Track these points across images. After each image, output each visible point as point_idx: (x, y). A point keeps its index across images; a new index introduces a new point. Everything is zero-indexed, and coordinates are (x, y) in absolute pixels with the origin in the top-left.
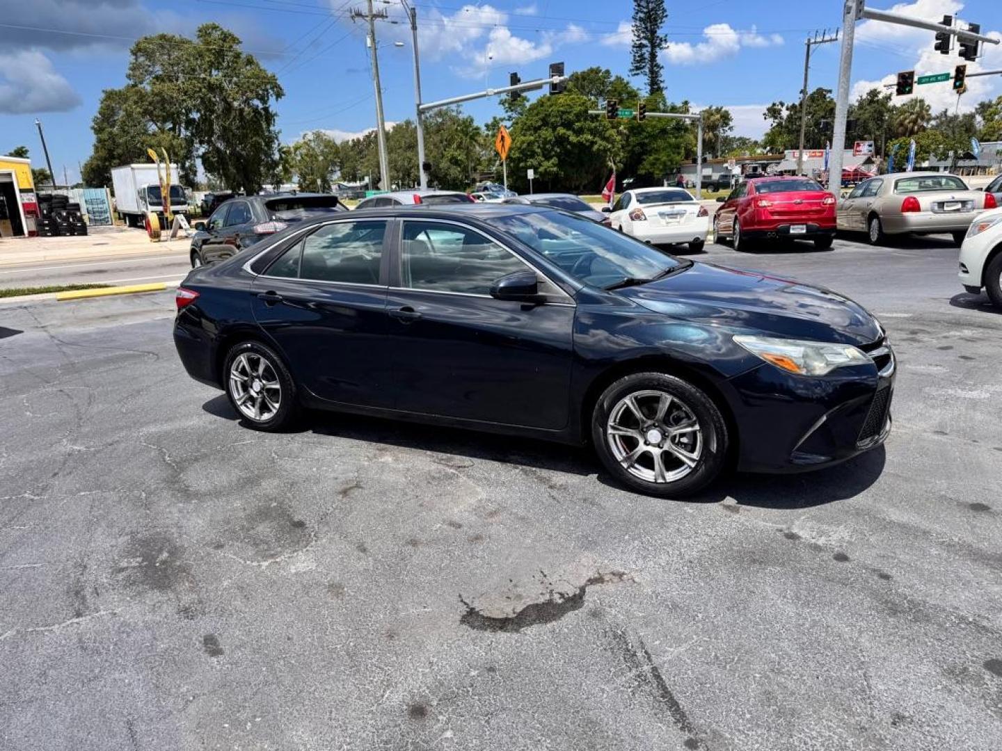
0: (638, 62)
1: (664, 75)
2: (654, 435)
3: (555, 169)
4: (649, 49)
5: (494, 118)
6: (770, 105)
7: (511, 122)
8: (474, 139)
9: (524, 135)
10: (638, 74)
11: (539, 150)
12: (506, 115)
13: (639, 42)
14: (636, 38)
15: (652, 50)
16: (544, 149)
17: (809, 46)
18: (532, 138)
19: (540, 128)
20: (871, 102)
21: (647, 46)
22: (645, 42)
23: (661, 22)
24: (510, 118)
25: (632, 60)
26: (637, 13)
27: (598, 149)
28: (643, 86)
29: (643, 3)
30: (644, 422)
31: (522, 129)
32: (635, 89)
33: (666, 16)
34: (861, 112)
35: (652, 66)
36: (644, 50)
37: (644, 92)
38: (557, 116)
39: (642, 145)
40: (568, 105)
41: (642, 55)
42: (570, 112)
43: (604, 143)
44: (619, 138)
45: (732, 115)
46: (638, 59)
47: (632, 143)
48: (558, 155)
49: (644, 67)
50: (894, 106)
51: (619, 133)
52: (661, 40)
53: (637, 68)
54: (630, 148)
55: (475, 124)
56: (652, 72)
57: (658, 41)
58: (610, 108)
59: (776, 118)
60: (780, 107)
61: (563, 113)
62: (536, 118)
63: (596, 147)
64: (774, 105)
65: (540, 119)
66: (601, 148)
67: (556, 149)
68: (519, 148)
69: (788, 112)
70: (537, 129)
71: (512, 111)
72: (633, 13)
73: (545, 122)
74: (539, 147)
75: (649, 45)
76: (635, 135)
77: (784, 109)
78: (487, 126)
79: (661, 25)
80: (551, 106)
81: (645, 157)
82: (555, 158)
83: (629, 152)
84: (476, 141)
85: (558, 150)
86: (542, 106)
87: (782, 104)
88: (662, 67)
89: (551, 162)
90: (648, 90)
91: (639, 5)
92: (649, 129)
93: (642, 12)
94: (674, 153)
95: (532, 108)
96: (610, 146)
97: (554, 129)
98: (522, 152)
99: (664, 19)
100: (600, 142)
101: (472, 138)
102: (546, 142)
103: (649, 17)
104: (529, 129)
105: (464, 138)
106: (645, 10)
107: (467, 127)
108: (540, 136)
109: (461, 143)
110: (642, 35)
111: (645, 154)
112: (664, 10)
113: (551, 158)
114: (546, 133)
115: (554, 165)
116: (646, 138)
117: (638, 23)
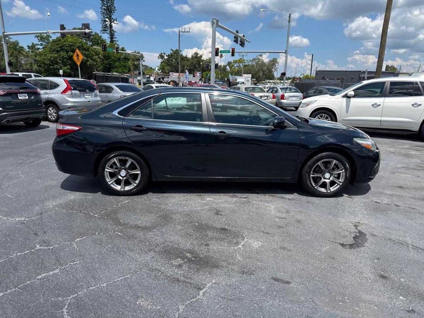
0: (104, 28)
1: (116, 35)
2: (327, 175)
3: (69, 71)
4: (109, 23)
5: (33, 43)
6: (160, 54)
7: (42, 47)
8: (20, 52)
9: (51, 53)
10: (104, 33)
11: (60, 61)
12: (39, 43)
13: (104, 19)
14: (102, 17)
15: (110, 23)
16: (63, 61)
17: (179, 33)
18: (56, 55)
19: (59, 51)
20: (196, 57)
21: (108, 21)
22: (107, 19)
23: (114, 12)
24: (41, 45)
25: (101, 26)
26: (102, 6)
27: (90, 64)
28: (107, 39)
29: (105, 3)
30: (324, 171)
31: (50, 51)
32: (104, 39)
33: (116, 10)
34: (193, 60)
35: (111, 30)
36: (107, 23)
37: (108, 41)
38: (68, 47)
39: (110, 64)
40: (73, 42)
41: (106, 25)
42: (75, 46)
43: (92, 62)
44: (99, 60)
45: (144, 56)
46: (104, 26)
47: (105, 63)
48: (70, 64)
49: (107, 30)
50: (204, 60)
51: (99, 58)
52: (114, 20)
53: (104, 30)
54: (104, 65)
55: (20, 45)
56: (111, 32)
57: (113, 20)
58: (103, 47)
59: (162, 59)
60: (164, 55)
61: (71, 46)
62: (58, 46)
63: (88, 63)
64: (161, 53)
65: (59, 47)
66: (91, 63)
67: (69, 61)
68: (50, 59)
69: (167, 58)
70: (58, 52)
71: (42, 41)
72: (101, 6)
73: (62, 49)
74: (60, 60)
75: (109, 21)
76: (106, 59)
77: (165, 56)
78: (28, 46)
79: (114, 14)
80: (65, 42)
81: (112, 70)
82: (69, 66)
83: (104, 66)
84: (21, 53)
85: (70, 62)
86: (60, 41)
87: (165, 54)
88: (116, 32)
89: (67, 67)
90: (110, 41)
91: (103, 3)
92: (113, 58)
93: (105, 6)
94: (124, 69)
95: (54, 41)
96: (95, 64)
97: (67, 52)
98: (51, 61)
99: (115, 11)
100: (91, 61)
101: (19, 52)
102: (63, 58)
103: (108, 9)
104: (54, 51)
105: (15, 51)
106: (106, 6)
107: (16, 46)
108: (60, 55)
109: (13, 53)
110: (105, 16)
111: (112, 68)
112: (115, 8)
113: (67, 65)
114: (63, 54)
115: (69, 69)
116: (112, 61)
117: (103, 11)
